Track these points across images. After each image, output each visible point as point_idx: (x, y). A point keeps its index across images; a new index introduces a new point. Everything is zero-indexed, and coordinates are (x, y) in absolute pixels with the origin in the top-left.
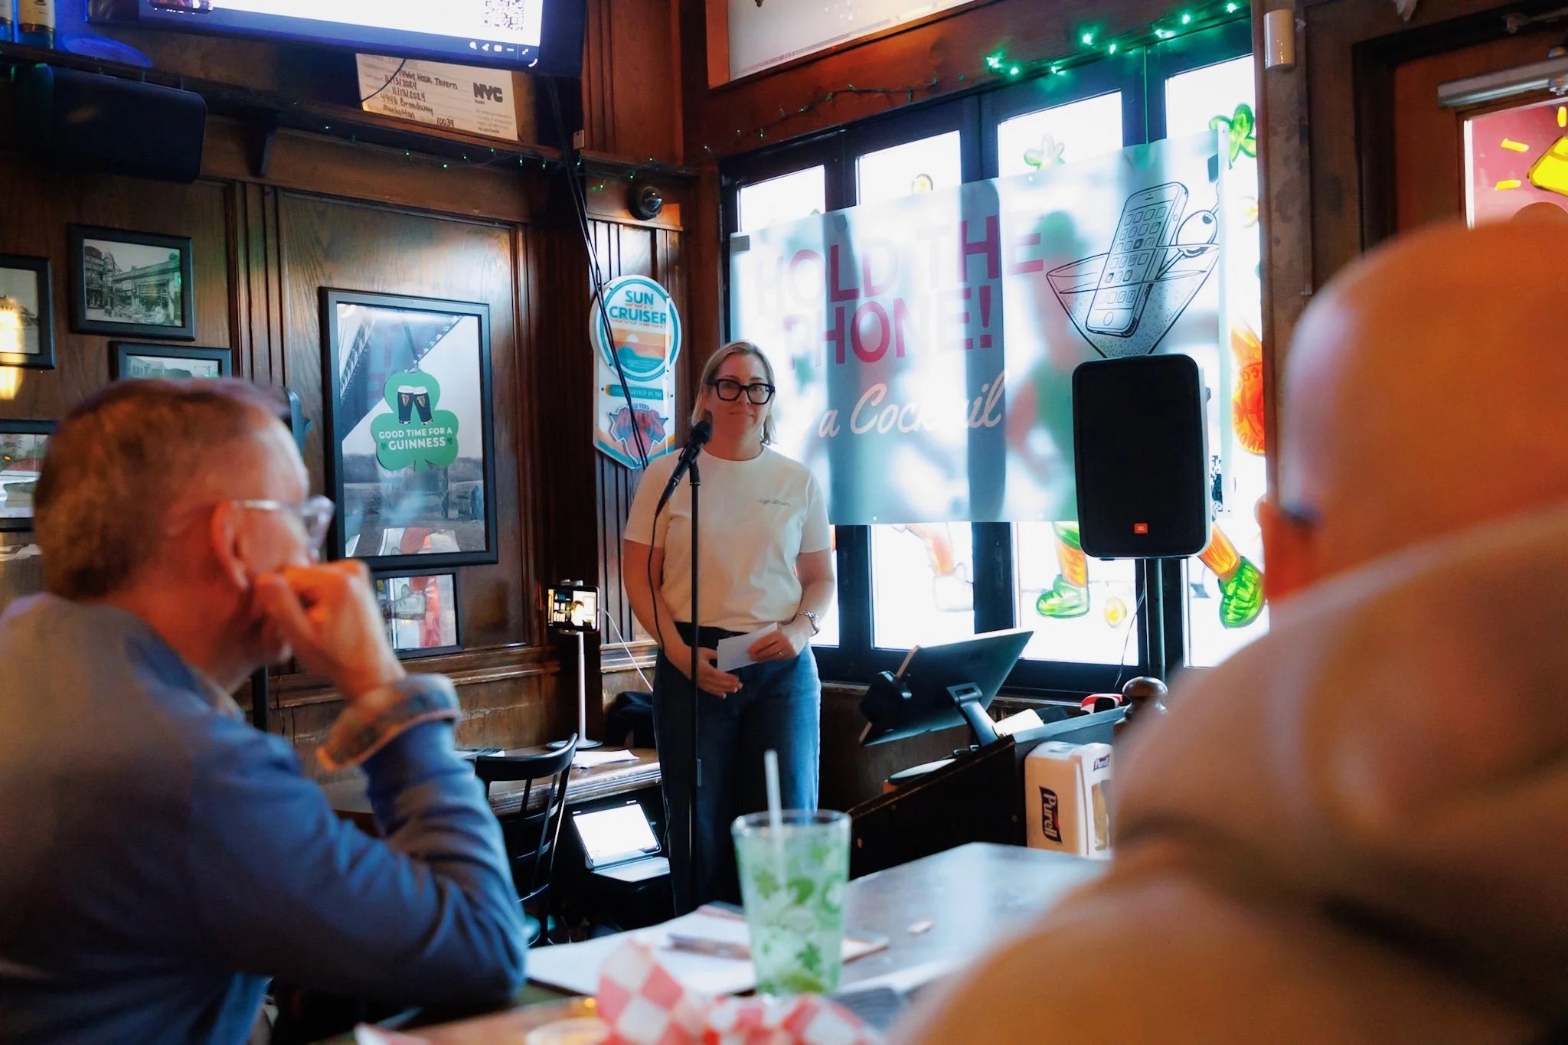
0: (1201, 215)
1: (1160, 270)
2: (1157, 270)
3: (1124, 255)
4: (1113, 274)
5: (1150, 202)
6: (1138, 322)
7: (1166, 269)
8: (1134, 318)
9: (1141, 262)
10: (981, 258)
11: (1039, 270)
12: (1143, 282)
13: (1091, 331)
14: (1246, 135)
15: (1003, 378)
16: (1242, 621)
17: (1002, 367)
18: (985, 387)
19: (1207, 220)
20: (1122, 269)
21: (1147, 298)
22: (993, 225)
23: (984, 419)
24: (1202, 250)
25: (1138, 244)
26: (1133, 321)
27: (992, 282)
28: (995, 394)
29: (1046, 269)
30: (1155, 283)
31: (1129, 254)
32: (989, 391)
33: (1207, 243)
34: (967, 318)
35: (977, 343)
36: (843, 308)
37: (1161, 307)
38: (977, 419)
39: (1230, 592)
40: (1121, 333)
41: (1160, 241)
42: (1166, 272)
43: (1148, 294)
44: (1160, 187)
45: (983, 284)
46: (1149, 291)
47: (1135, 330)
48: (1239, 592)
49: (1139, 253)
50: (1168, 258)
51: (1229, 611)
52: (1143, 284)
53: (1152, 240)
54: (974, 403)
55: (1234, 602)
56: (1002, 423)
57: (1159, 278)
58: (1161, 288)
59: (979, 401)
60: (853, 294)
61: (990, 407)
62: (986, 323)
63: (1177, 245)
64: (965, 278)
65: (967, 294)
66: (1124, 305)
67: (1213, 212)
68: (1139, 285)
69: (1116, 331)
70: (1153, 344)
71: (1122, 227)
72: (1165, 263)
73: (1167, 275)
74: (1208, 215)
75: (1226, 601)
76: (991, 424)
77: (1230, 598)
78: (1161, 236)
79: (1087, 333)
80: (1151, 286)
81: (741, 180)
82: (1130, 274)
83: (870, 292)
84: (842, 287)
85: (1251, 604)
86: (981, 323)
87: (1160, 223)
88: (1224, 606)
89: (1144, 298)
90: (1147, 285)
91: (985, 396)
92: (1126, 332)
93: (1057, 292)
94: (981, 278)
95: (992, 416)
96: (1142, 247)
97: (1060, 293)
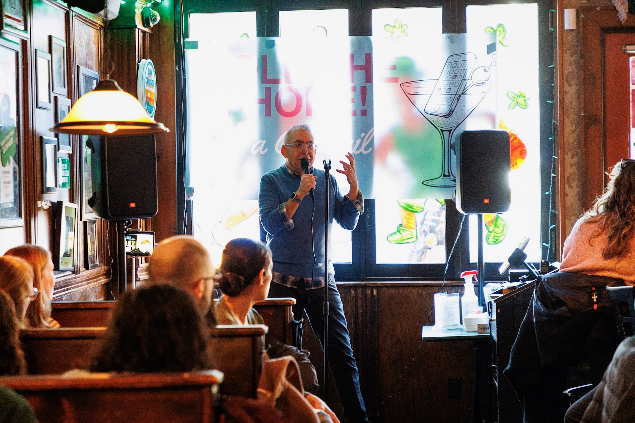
0: (483, 68)
1: (464, 90)
2: (463, 89)
3: (447, 81)
4: (440, 89)
5: (460, 60)
6: (453, 111)
7: (467, 89)
8: (451, 109)
9: (456, 85)
10: (362, 73)
11: (397, 82)
12: (456, 94)
13: (427, 113)
14: (502, 37)
15: (373, 131)
16: (497, 242)
17: (372, 126)
18: (363, 135)
19: (485, 71)
20: (446, 87)
21: (458, 101)
22: (369, 58)
23: (362, 150)
24: (483, 83)
25: (454, 78)
26: (450, 111)
27: (367, 85)
28: (368, 138)
29: (400, 82)
30: (462, 95)
31: (450, 82)
32: (364, 137)
33: (485, 81)
34: (353, 101)
35: (359, 113)
36: (270, 88)
37: (464, 106)
38: (357, 150)
39: (491, 230)
40: (444, 116)
41: (465, 77)
42: (466, 91)
43: (459, 100)
44: (465, 53)
45: (362, 85)
46: (459, 98)
47: (452, 114)
48: (495, 230)
49: (455, 81)
50: (467, 85)
51: (490, 238)
52: (456, 95)
53: (461, 76)
54: (356, 142)
55: (493, 234)
56: (372, 152)
57: (463, 93)
58: (465, 98)
59: (359, 141)
60: (276, 81)
61: (364, 145)
62: (364, 104)
63: (471, 80)
64: (353, 82)
65: (354, 89)
66: (446, 103)
67: (488, 68)
68: (454, 96)
69: (440, 114)
70: (460, 122)
71: (446, 69)
72: (466, 87)
73: (467, 92)
74: (486, 68)
75: (489, 234)
76: (365, 152)
77: (491, 232)
78: (465, 75)
79: (425, 114)
80: (460, 97)
81: (192, 10)
82: (449, 90)
83: (288, 81)
84: (269, 77)
85: (501, 235)
86: (361, 103)
87: (464, 69)
88: (488, 236)
89: (456, 101)
90: (458, 96)
91: (363, 139)
92: (446, 115)
93: (407, 94)
94: (361, 82)
95: (366, 149)
96: (456, 79)
97: (408, 94)
